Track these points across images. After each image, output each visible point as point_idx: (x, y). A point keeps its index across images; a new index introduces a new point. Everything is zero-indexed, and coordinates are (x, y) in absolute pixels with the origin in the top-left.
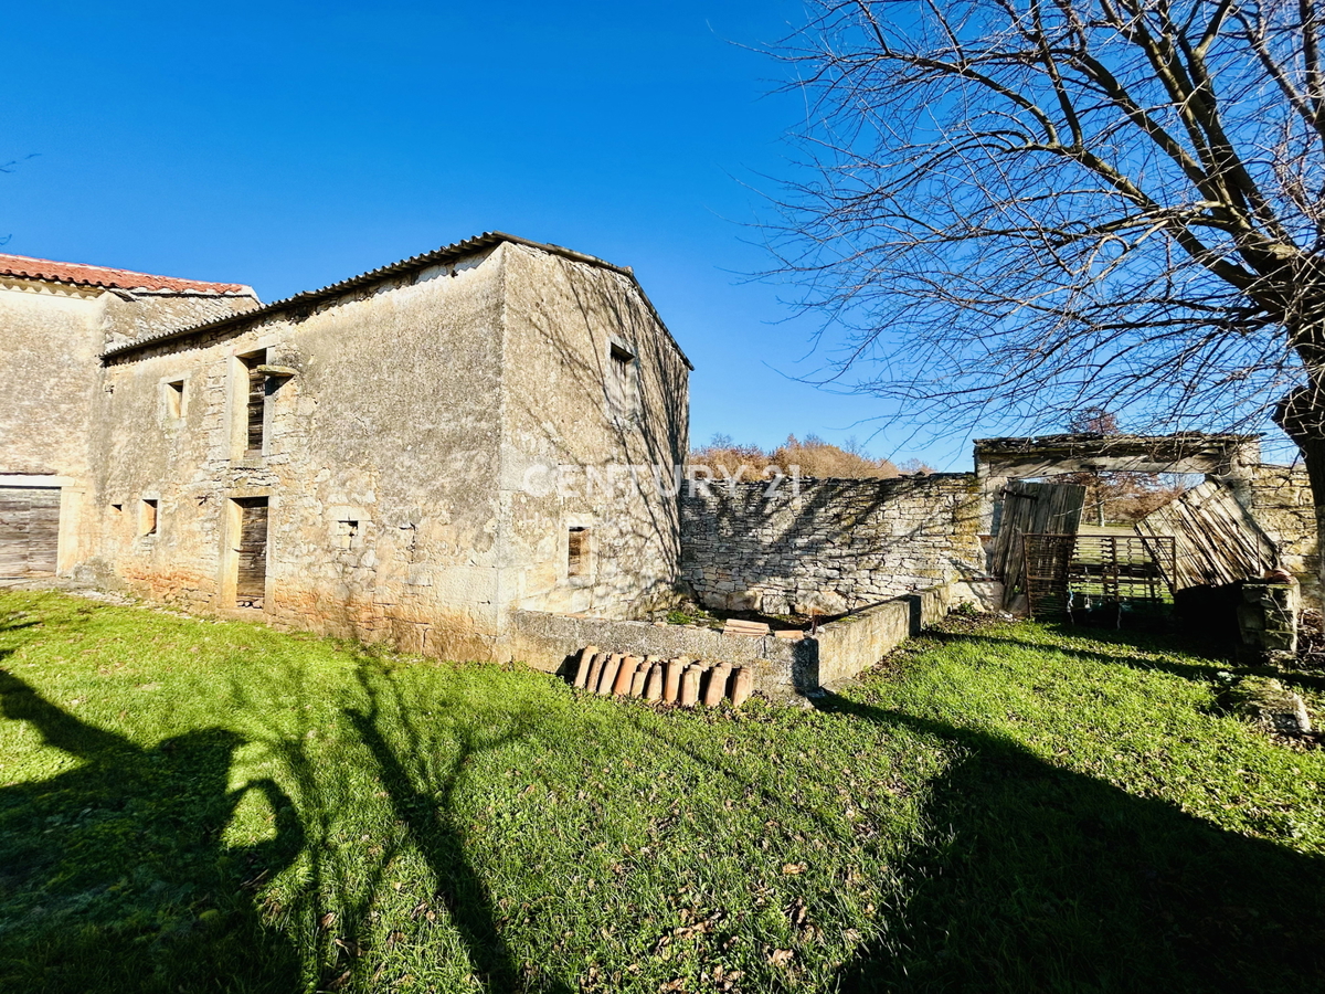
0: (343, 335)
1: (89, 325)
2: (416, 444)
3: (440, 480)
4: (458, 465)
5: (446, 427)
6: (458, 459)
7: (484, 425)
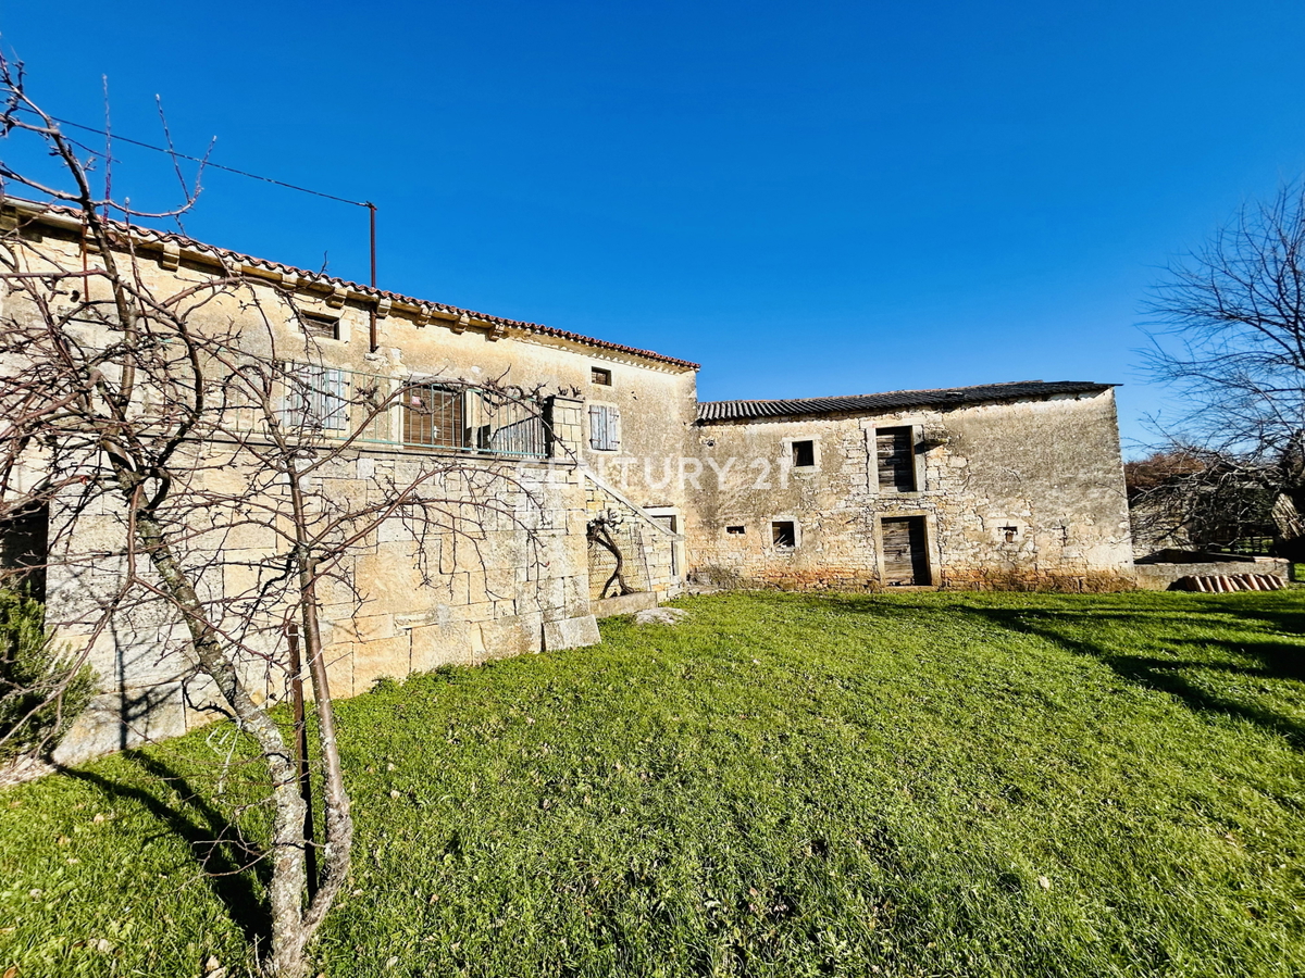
0: (991, 424)
1: (676, 394)
2: (1060, 485)
3: (1083, 503)
4: (1096, 495)
5: (1082, 476)
6: (1095, 493)
7: (1111, 476)
